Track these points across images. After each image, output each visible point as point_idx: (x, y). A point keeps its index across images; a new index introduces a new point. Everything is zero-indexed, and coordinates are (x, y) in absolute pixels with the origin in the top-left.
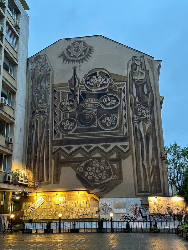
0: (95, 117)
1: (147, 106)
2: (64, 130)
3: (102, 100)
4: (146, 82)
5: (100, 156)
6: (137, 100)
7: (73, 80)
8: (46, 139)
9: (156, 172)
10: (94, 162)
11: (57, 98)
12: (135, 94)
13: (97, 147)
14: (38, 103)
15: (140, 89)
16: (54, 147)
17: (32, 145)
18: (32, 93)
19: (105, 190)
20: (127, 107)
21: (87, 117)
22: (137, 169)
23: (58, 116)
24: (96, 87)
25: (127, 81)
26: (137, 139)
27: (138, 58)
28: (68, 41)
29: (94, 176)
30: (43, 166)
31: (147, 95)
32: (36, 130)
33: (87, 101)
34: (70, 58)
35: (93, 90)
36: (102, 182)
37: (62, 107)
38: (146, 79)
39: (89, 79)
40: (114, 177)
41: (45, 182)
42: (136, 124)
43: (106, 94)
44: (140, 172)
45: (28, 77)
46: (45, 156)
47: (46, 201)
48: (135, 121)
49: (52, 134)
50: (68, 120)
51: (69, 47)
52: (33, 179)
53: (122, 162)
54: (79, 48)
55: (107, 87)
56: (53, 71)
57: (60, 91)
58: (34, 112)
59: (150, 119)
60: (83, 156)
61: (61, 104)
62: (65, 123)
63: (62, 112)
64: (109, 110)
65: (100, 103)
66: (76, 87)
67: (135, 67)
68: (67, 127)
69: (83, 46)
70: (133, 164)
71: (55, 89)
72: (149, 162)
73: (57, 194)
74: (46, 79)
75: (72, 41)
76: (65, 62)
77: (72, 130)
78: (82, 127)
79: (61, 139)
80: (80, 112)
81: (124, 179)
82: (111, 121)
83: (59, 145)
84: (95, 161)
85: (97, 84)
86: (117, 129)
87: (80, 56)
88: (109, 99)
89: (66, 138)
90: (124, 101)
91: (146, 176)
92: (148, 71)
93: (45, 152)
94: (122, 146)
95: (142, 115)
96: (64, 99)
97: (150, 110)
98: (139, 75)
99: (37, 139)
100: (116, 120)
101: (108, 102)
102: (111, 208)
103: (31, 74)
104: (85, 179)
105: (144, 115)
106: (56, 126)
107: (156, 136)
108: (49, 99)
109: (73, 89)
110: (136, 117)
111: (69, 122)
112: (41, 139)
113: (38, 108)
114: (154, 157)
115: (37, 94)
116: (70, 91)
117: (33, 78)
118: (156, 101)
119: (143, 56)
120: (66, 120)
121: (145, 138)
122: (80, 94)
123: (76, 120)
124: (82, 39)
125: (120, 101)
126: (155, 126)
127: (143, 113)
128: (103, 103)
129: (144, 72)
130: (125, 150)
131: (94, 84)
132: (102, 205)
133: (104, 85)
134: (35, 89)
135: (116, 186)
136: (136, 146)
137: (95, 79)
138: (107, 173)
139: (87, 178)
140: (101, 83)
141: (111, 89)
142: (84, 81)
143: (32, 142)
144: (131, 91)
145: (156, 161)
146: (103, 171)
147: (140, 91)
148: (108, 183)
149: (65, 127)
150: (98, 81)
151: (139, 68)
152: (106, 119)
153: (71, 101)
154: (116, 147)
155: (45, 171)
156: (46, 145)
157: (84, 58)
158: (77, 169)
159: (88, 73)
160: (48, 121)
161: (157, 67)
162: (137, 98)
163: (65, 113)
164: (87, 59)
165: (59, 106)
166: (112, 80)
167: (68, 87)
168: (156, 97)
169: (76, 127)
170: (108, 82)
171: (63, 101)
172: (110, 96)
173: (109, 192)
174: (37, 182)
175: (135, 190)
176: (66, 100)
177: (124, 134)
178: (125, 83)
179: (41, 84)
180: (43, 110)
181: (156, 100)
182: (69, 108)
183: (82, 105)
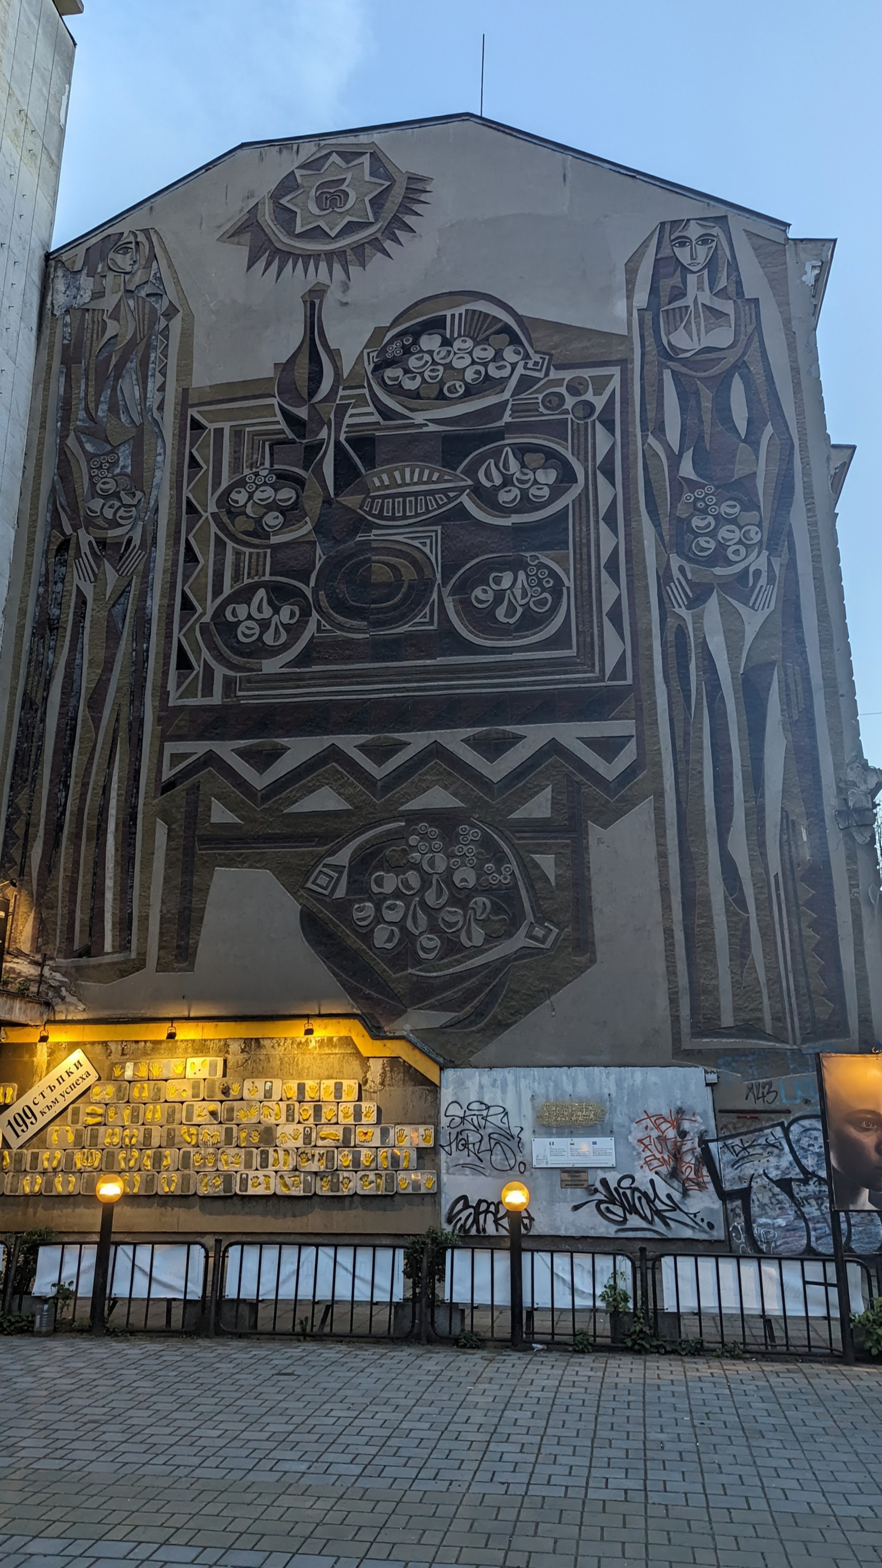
0: (427, 573)
1: (751, 505)
2: (240, 650)
3: (471, 472)
4: (740, 366)
5: (456, 803)
6: (687, 469)
7: (304, 360)
8: (126, 701)
9: (810, 904)
10: (413, 840)
11: (208, 468)
12: (673, 436)
13: (436, 751)
14: (94, 494)
15: (707, 404)
16: (171, 748)
17: (42, 737)
18: (64, 437)
19: (479, 1014)
20: (627, 512)
21: (380, 574)
22: (687, 886)
23: (205, 568)
24: (441, 396)
25: (624, 363)
26: (687, 697)
27: (694, 232)
28: (285, 152)
29: (409, 924)
30: (99, 863)
31: (752, 439)
32: (73, 649)
33: (385, 477)
34: (286, 240)
35: (419, 418)
36: (459, 962)
37: (232, 514)
38: (741, 345)
39: (399, 352)
40: (539, 932)
41: (107, 959)
42: (683, 612)
43: (499, 435)
44: (707, 903)
45: (44, 353)
46: (113, 803)
47: (106, 1076)
48: (677, 593)
49: (165, 673)
50: (261, 593)
51: (288, 185)
52: (34, 939)
53: (592, 840)
54: (343, 187)
55: (507, 395)
56: (189, 318)
57: (226, 426)
58: (64, 546)
59: (771, 580)
60: (347, 806)
61: (224, 500)
62: (242, 610)
63: (230, 545)
64: (518, 528)
65: (462, 490)
66: (320, 402)
67: (676, 280)
68: (257, 631)
69: (367, 177)
70: (662, 855)
71: (198, 417)
72: (762, 844)
73: (171, 1036)
74: (144, 363)
75: (308, 151)
76: (261, 264)
77: (285, 647)
78: (351, 630)
79: (217, 699)
80: (338, 542)
81: (601, 949)
82: (524, 594)
83: (200, 737)
84: (424, 837)
85: (442, 383)
86: (560, 640)
87: (351, 228)
88: (514, 466)
89: (247, 697)
90: (610, 476)
91: (747, 931)
92: (756, 301)
93: (115, 778)
94: (591, 743)
95: (719, 557)
96: (247, 471)
97: (766, 524)
98: (698, 325)
99: (73, 701)
100: (557, 591)
101: (507, 481)
102: (515, 1131)
103: (61, 334)
104: (353, 942)
105: (732, 557)
106: (192, 629)
107: (807, 680)
108: (158, 473)
109: (302, 413)
110: (682, 569)
111: (270, 602)
112: (96, 703)
113: (90, 523)
114: (798, 810)
115: (89, 447)
116: (283, 425)
117: (70, 357)
118: (806, 472)
119: (722, 220)
120: (252, 589)
121: (735, 692)
122: (342, 438)
123: (315, 591)
124: (363, 138)
125: (581, 477)
126: (798, 621)
127: (722, 547)
128: (477, 491)
129: (727, 307)
130: (610, 770)
131: (424, 380)
132: (455, 1110)
133: (487, 384)
134: (82, 414)
135: (550, 992)
136: (680, 743)
137: (430, 353)
138: (497, 909)
139: (367, 936)
140: (469, 376)
141: (533, 409)
142: (369, 369)
143: (43, 721)
144: (651, 415)
145: (809, 834)
146: (469, 897)
147: (707, 418)
148: (498, 970)
149: (247, 632)
150: (449, 367)
151: (700, 288)
152: (498, 580)
153: (284, 478)
154: (554, 747)
155: (109, 896)
156: (123, 734)
157: (375, 243)
158: (309, 885)
159: (395, 322)
160: (143, 596)
161: (810, 277)
162: (688, 455)
163: (247, 550)
164: (388, 245)
165: (212, 508)
166: (536, 358)
167: (275, 401)
168: (804, 449)
169: (311, 628)
170: (514, 366)
171: (241, 483)
172: (521, 451)
173: (502, 1026)
174: (61, 961)
175: (676, 1019)
176: (257, 474)
177: (602, 670)
178: (616, 371)
179: (114, 390)
180: (119, 532)
181: (806, 464)
182: (273, 519)
183: (350, 500)
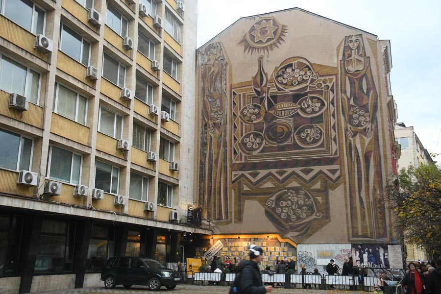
0: (290, 130)
1: (367, 111)
2: (248, 149)
3: (300, 104)
4: (365, 75)
5: (298, 185)
6: (352, 102)
7: (259, 76)
8: (223, 162)
9: (379, 208)
10: (289, 194)
11: (237, 104)
12: (348, 94)
13: (294, 173)
14: (212, 112)
15: (357, 85)
16: (234, 173)
17: (205, 171)
18: (204, 98)
19: (305, 233)
20: (337, 114)
21: (279, 130)
22: (351, 204)
23: (238, 130)
24: (292, 85)
25: (336, 75)
26: (352, 159)
27: (354, 39)
28: (252, 20)
29: (289, 213)
30: (220, 199)
31: (368, 95)
32: (210, 150)
33: (279, 106)
34: (253, 44)
35: (287, 90)
36: (300, 221)
37: (244, 116)
38: (365, 69)
39: (282, 73)
40: (318, 214)
41: (224, 221)
42: (351, 139)
43: (306, 94)
44: (356, 208)
45: (198, 76)
46: (222, 186)
47: (225, 245)
48: (349, 134)
49: (231, 155)
50: (252, 135)
51: (253, 29)
52: (207, 217)
53: (330, 194)
54: (266, 29)
55: (308, 84)
56: (231, 65)
57: (241, 94)
58: (206, 125)
59: (372, 130)
60: (274, 186)
61: (242, 112)
62: (248, 140)
63: (244, 123)
64: (312, 118)
65: (298, 108)
66: (264, 86)
67: (349, 52)
68: (251, 144)
69: (272, 26)
70: (346, 197)
71: (234, 91)
72: (368, 194)
73: (239, 238)
74: (221, 78)
75: (257, 19)
76: (247, 51)
77: (258, 149)
78: (273, 144)
79: (243, 161)
80: (269, 122)
81: (332, 218)
82: (313, 134)
83: (240, 170)
84: (291, 193)
85: (292, 81)
86: (322, 146)
87: (269, 40)
88: (310, 102)
89: (250, 161)
90: (333, 104)
91: (365, 214)
92: (369, 57)
93: (222, 180)
94: (329, 171)
95: (359, 125)
96: (247, 105)
97: (371, 116)
98: (355, 64)
99: (211, 162)
100: (321, 134)
101: (309, 106)
102: (313, 258)
103: (201, 71)
104: (277, 217)
105: (362, 125)
106: (237, 144)
107: (380, 155)
108: (226, 106)
109: (259, 90)
110: (350, 128)
111: (254, 138)
112: (216, 163)
113: (211, 119)
114: (377, 186)
115: (210, 100)
116: (255, 93)
117: (204, 77)
118: (381, 103)
119: (361, 35)
120: (250, 134)
121: (363, 158)
122: (269, 96)
123: (264, 135)
124: (270, 15)
125: (326, 105)
126: (378, 140)
127: (360, 122)
128: (301, 109)
129: (362, 59)
130: (334, 177)
131: (288, 81)
132: (300, 253)
133: (304, 81)
134: (207, 92)
135: (321, 228)
136: (350, 171)
137: (289, 73)
138: (308, 210)
139: (280, 216)
140: (299, 79)
141: (314, 87)
142: (275, 78)
143: (205, 167)
144: (343, 88)
145: (379, 191)
146: (302, 207)
147: (357, 89)
148: (309, 223)
149: (249, 145)
150: (294, 77)
151: (355, 54)
152: (307, 131)
153: (256, 106)
154: (321, 172)
155: (223, 207)
156: (223, 170)
157: (275, 44)
158: (266, 204)
159: (281, 65)
160: (225, 137)
161: (383, 50)
162: (352, 99)
163: (248, 125)
164: (278, 44)
165: (239, 114)
166: (315, 74)
167: (252, 87)
168: (380, 97)
169: (264, 143)
170: (309, 76)
171: (246, 108)
172: (312, 98)
173: (310, 235)
174: (213, 221)
175: (348, 234)
176: (249, 106)
177: (332, 153)
178: (334, 77)
179: (214, 85)
180: (218, 121)
181: (381, 101)
182: (254, 117)
183: (272, 112)
